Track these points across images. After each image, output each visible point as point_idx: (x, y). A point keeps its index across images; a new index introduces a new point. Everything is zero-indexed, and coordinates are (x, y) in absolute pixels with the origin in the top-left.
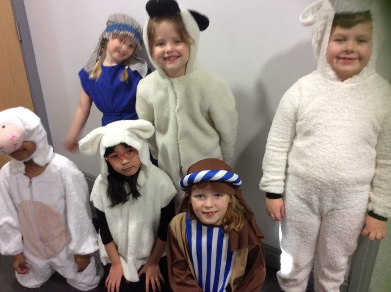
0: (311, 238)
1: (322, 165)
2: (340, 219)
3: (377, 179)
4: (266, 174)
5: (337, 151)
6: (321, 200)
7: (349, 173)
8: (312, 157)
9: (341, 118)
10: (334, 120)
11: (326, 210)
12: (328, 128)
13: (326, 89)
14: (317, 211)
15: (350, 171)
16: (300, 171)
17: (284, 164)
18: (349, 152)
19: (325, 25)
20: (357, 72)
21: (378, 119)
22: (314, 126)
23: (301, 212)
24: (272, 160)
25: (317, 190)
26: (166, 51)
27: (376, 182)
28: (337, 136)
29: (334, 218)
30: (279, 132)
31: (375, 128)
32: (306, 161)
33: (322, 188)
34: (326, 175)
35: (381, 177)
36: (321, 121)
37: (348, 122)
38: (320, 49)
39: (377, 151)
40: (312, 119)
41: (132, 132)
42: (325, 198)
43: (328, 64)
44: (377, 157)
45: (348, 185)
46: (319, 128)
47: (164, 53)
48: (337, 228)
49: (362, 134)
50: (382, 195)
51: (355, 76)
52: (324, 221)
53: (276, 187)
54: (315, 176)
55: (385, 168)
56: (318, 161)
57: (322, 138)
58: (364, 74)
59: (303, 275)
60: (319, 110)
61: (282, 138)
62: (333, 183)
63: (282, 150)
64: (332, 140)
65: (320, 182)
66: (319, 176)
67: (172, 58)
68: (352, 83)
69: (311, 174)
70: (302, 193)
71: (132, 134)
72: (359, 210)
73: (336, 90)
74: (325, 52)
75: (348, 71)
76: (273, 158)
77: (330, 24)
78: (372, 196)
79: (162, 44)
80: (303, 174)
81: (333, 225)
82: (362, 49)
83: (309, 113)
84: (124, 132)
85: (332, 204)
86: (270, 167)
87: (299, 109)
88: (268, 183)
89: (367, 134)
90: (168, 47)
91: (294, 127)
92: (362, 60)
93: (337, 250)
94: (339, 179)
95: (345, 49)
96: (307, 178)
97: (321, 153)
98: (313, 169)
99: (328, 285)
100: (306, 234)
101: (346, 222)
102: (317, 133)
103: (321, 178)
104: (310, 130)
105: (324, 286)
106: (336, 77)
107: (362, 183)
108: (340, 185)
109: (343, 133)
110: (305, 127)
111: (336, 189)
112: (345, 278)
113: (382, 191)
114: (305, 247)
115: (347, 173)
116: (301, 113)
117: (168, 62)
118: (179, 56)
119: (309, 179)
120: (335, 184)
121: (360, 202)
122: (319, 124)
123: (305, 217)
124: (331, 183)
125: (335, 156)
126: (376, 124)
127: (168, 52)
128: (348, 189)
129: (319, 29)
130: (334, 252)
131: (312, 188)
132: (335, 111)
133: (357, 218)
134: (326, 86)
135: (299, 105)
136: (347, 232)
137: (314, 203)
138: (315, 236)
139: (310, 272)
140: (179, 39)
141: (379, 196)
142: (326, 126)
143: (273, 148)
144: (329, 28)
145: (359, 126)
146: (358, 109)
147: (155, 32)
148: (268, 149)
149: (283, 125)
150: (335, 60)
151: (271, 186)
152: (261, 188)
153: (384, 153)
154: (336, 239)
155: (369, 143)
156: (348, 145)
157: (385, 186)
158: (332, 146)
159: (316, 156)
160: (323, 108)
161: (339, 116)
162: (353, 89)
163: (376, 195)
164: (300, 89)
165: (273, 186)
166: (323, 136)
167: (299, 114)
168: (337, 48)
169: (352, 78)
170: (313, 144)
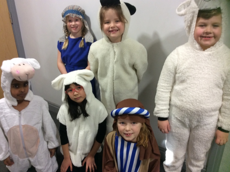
0: (185, 142)
1: (191, 101)
2: (202, 131)
3: (223, 108)
4: (157, 106)
5: (200, 93)
6: (190, 121)
7: (207, 105)
8: (185, 96)
9: (203, 73)
10: (199, 74)
11: (193, 126)
12: (195, 78)
13: (194, 55)
14: (188, 127)
15: (208, 104)
16: (178, 104)
17: (168, 99)
18: (207, 93)
19: (193, 17)
20: (213, 45)
21: (225, 73)
22: (187, 77)
23: (179, 127)
24: (161, 97)
25: (188, 115)
26: (111, 27)
27: (223, 109)
28: (201, 83)
29: (198, 130)
30: (165, 80)
31: (223, 78)
32: (181, 98)
33: (191, 115)
34: (194, 107)
35: (226, 106)
36: (191, 74)
37: (207, 75)
38: (190, 31)
39: (223, 91)
40: (185, 73)
41: (81, 77)
42: (193, 120)
43: (195, 41)
44: (223, 95)
45: (206, 112)
46: (190, 79)
47: (109, 28)
48: (200, 136)
49: (215, 82)
50: (226, 118)
51: (211, 47)
52: (192, 132)
53: (164, 114)
54: (187, 108)
55: (228, 101)
56: (189, 99)
57: (191, 84)
58: (217, 46)
59: (180, 164)
60: (190, 68)
61: (168, 84)
62: (198, 111)
63: (167, 91)
64: (197, 86)
65: (190, 111)
66: (190, 107)
67: (114, 31)
68: (210, 51)
69: (185, 106)
70: (179, 116)
71: (81, 78)
72: (213, 125)
73: (200, 56)
74: (193, 33)
75: (207, 45)
76: (162, 96)
77: (196, 16)
78: (220, 118)
79: (108, 22)
80: (179, 106)
81: (197, 134)
82: (216, 31)
83: (184, 69)
84: (76, 76)
85: (197, 123)
86: (160, 101)
87: (178, 67)
88: (159, 112)
89: (218, 82)
90: (112, 24)
91: (175, 77)
92: (216, 37)
93: (199, 149)
94: (201, 109)
95: (205, 31)
96: (182, 108)
97: (191, 94)
98: (186, 103)
99: (194, 169)
100: (181, 140)
101: (205, 133)
102: (188, 81)
103: (191, 108)
104: (184, 79)
105: (191, 170)
106: (200, 48)
107: (215, 110)
108: (202, 112)
109: (204, 82)
110: (181, 78)
111: (200, 115)
112: (204, 166)
113: (226, 115)
114: (181, 147)
115: (206, 105)
116: (179, 69)
117: (112, 33)
118: (119, 29)
119: (183, 109)
120: (199, 112)
121: (214, 121)
122: (190, 76)
123: (181, 130)
124: (197, 111)
125: (199, 95)
126: (224, 76)
127: (112, 28)
128: (207, 114)
129: (189, 19)
130: (197, 150)
131: (185, 114)
132: (199, 68)
133: (212, 130)
134: (194, 54)
135: (177, 64)
136: (205, 139)
137: (186, 122)
138: (187, 140)
139: (183, 162)
140: (118, 20)
141: (224, 118)
142: (194, 78)
143: (162, 90)
144: (195, 19)
145: (213, 77)
146: (213, 67)
147: (104, 15)
148: (159, 91)
149: (168, 76)
150: (199, 38)
151: (161, 113)
152: (155, 115)
153: (227, 92)
154: (199, 142)
155: (219, 87)
156: (207, 89)
157: (228, 112)
158: (198, 89)
159: (187, 95)
160: (192, 67)
161: (202, 72)
162: (210, 55)
163: (223, 118)
164: (178, 54)
165: (162, 113)
166: (192, 83)
167: (177, 69)
168: (201, 30)
169: (210, 49)
170: (186, 88)
